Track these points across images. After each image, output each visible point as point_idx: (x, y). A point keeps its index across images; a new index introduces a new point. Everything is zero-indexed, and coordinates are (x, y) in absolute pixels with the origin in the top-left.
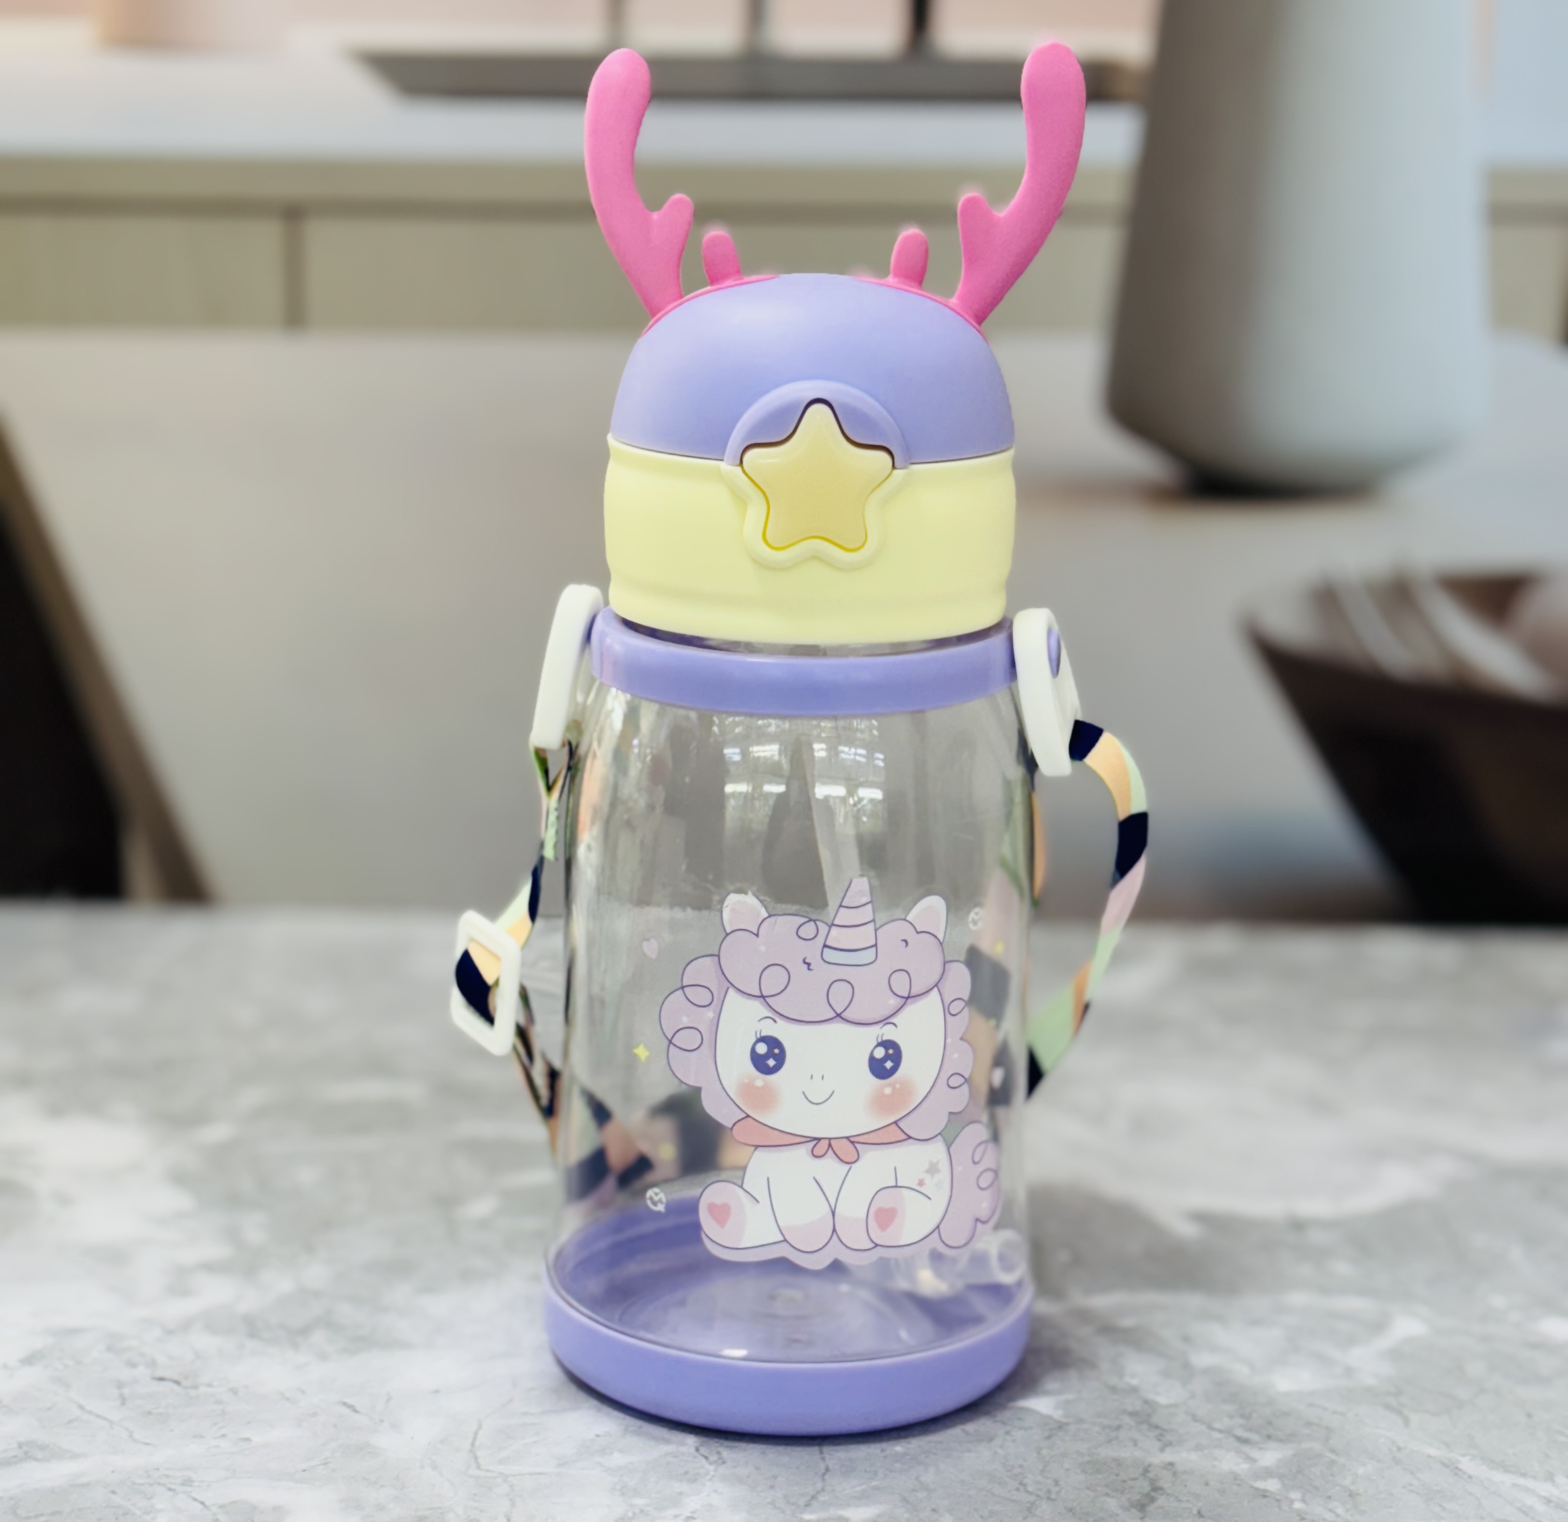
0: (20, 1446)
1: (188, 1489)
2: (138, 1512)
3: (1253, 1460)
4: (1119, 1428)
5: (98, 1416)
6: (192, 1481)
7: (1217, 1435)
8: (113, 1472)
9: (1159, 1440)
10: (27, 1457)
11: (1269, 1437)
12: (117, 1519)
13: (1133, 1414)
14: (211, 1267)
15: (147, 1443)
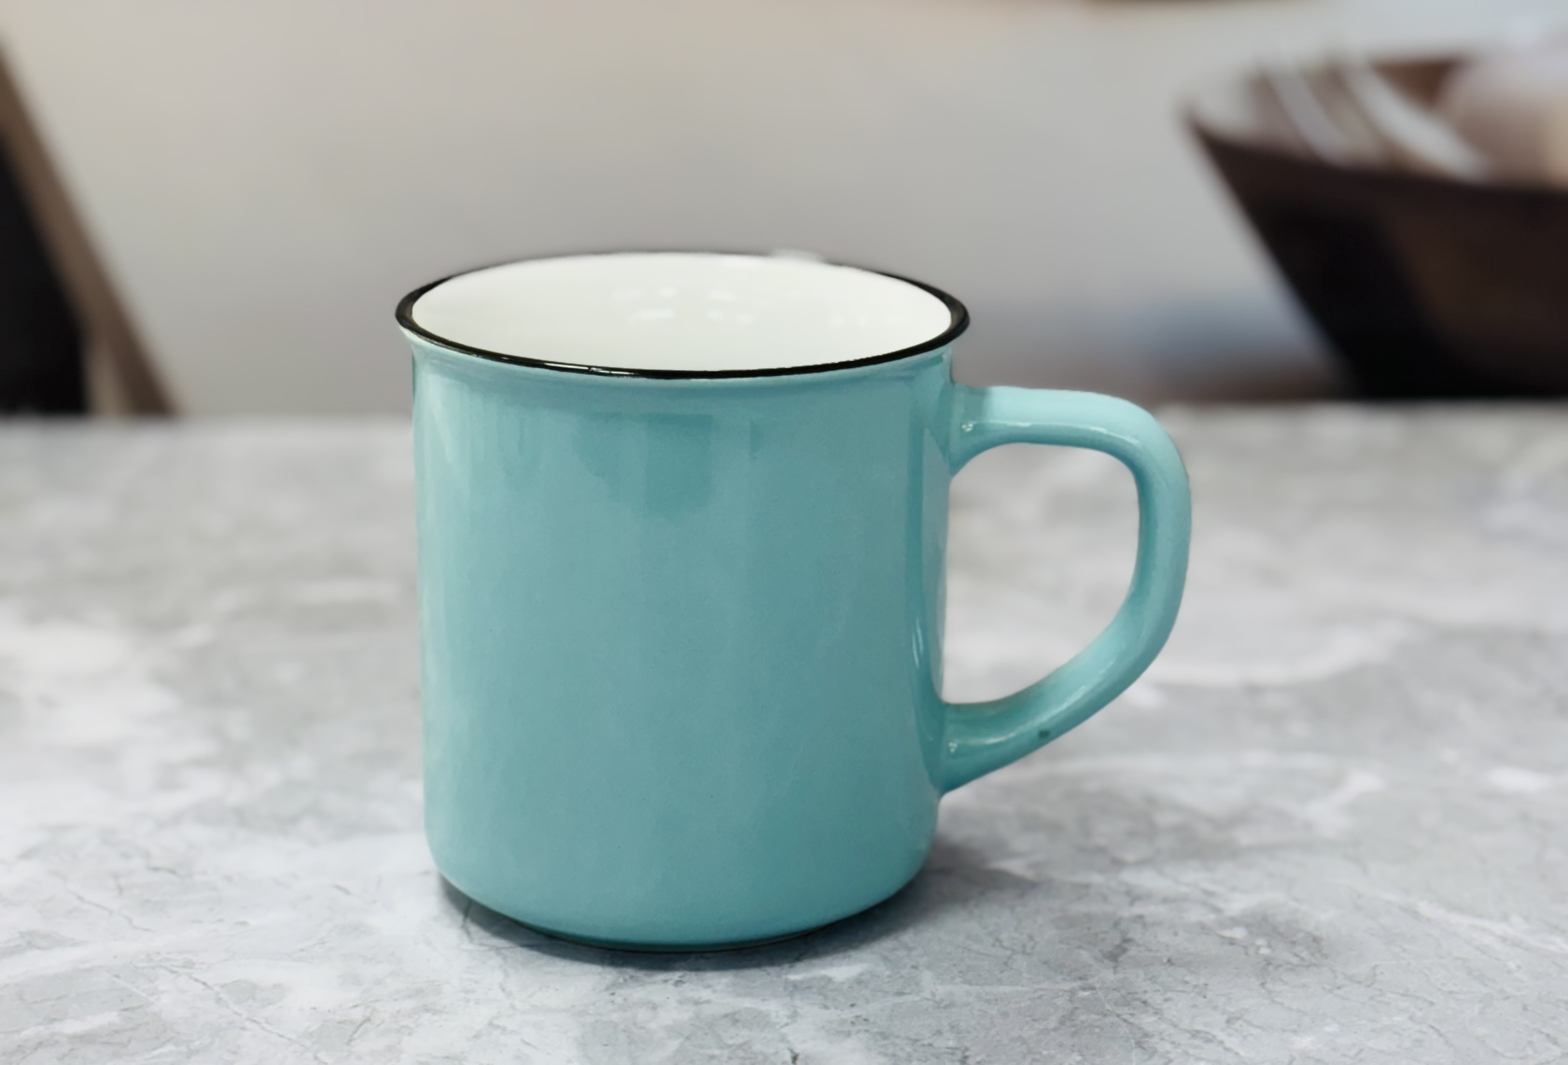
0: (22, 935)
1: (188, 971)
2: (144, 995)
3: (1217, 910)
5: (98, 906)
6: (194, 964)
7: (1183, 889)
8: (115, 957)
9: (1128, 895)
10: (30, 945)
11: (1233, 889)
12: (122, 1000)
14: (199, 763)
15: (146, 930)
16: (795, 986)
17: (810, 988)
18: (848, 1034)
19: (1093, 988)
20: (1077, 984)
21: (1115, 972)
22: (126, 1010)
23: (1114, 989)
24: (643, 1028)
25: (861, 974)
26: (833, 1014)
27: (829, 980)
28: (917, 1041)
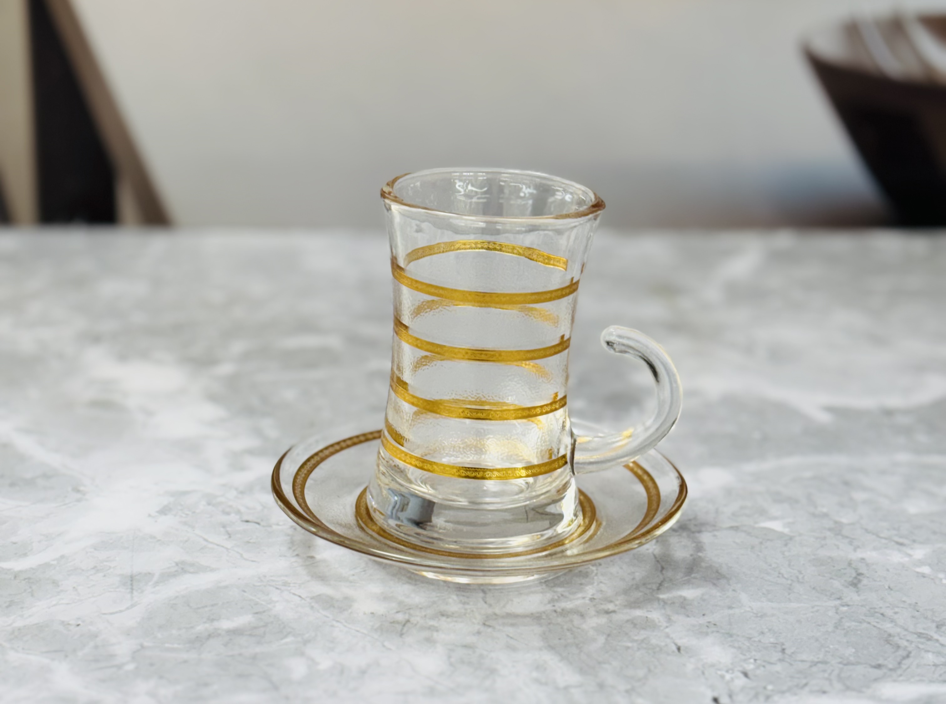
0: (177, 564)
1: (289, 588)
2: (263, 603)
3: (910, 556)
4: (825, 538)
5: (218, 545)
6: (290, 584)
7: (884, 541)
8: (239, 579)
9: (851, 545)
10: (184, 571)
11: (914, 541)
12: (252, 607)
13: (830, 530)
14: (251, 452)
15: (253, 561)
16: (665, 602)
17: (673, 603)
18: (707, 634)
19: (848, 606)
20: (838, 602)
21: (859, 595)
22: (257, 613)
23: (862, 606)
24: (579, 628)
25: (703, 595)
26: (692, 621)
27: (685, 599)
28: (750, 639)
